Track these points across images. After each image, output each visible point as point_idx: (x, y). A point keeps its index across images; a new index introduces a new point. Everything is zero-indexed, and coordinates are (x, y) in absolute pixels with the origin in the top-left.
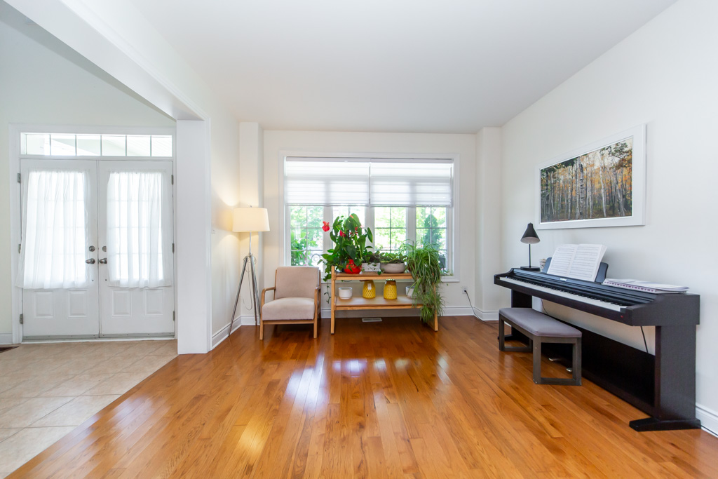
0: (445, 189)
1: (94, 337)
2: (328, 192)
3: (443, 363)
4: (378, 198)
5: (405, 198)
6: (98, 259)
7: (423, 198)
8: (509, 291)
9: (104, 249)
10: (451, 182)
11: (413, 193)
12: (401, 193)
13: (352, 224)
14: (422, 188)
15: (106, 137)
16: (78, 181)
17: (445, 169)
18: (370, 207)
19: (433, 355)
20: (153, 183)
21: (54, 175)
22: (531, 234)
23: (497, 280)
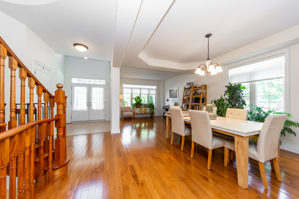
0: (155, 91)
1: (88, 121)
2: (132, 91)
3: (155, 124)
4: (142, 93)
5: (147, 93)
6: (89, 104)
7: (151, 93)
8: (165, 109)
9: (91, 103)
10: (156, 90)
11: (149, 92)
12: (146, 92)
13: (139, 98)
14: (150, 91)
15: (90, 80)
16: (85, 89)
17: (155, 87)
18: (140, 94)
19: (153, 123)
20: (102, 90)
21: (80, 87)
22: (168, 100)
23: (163, 108)
